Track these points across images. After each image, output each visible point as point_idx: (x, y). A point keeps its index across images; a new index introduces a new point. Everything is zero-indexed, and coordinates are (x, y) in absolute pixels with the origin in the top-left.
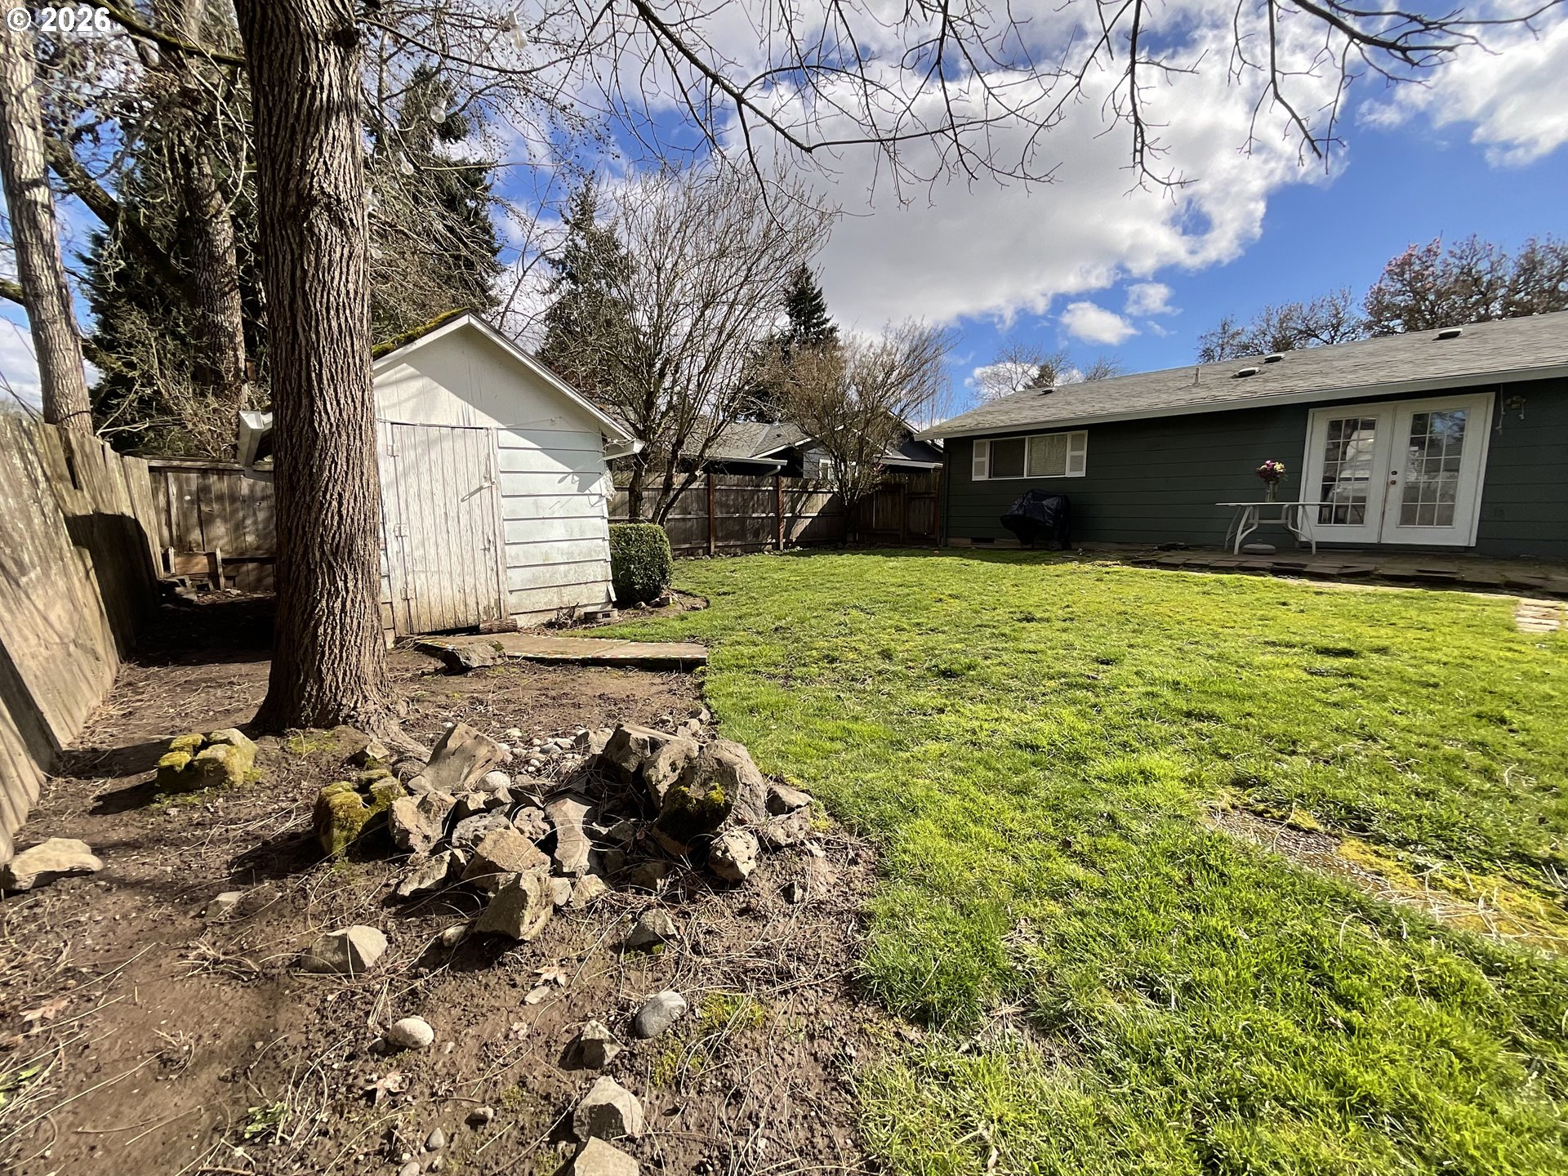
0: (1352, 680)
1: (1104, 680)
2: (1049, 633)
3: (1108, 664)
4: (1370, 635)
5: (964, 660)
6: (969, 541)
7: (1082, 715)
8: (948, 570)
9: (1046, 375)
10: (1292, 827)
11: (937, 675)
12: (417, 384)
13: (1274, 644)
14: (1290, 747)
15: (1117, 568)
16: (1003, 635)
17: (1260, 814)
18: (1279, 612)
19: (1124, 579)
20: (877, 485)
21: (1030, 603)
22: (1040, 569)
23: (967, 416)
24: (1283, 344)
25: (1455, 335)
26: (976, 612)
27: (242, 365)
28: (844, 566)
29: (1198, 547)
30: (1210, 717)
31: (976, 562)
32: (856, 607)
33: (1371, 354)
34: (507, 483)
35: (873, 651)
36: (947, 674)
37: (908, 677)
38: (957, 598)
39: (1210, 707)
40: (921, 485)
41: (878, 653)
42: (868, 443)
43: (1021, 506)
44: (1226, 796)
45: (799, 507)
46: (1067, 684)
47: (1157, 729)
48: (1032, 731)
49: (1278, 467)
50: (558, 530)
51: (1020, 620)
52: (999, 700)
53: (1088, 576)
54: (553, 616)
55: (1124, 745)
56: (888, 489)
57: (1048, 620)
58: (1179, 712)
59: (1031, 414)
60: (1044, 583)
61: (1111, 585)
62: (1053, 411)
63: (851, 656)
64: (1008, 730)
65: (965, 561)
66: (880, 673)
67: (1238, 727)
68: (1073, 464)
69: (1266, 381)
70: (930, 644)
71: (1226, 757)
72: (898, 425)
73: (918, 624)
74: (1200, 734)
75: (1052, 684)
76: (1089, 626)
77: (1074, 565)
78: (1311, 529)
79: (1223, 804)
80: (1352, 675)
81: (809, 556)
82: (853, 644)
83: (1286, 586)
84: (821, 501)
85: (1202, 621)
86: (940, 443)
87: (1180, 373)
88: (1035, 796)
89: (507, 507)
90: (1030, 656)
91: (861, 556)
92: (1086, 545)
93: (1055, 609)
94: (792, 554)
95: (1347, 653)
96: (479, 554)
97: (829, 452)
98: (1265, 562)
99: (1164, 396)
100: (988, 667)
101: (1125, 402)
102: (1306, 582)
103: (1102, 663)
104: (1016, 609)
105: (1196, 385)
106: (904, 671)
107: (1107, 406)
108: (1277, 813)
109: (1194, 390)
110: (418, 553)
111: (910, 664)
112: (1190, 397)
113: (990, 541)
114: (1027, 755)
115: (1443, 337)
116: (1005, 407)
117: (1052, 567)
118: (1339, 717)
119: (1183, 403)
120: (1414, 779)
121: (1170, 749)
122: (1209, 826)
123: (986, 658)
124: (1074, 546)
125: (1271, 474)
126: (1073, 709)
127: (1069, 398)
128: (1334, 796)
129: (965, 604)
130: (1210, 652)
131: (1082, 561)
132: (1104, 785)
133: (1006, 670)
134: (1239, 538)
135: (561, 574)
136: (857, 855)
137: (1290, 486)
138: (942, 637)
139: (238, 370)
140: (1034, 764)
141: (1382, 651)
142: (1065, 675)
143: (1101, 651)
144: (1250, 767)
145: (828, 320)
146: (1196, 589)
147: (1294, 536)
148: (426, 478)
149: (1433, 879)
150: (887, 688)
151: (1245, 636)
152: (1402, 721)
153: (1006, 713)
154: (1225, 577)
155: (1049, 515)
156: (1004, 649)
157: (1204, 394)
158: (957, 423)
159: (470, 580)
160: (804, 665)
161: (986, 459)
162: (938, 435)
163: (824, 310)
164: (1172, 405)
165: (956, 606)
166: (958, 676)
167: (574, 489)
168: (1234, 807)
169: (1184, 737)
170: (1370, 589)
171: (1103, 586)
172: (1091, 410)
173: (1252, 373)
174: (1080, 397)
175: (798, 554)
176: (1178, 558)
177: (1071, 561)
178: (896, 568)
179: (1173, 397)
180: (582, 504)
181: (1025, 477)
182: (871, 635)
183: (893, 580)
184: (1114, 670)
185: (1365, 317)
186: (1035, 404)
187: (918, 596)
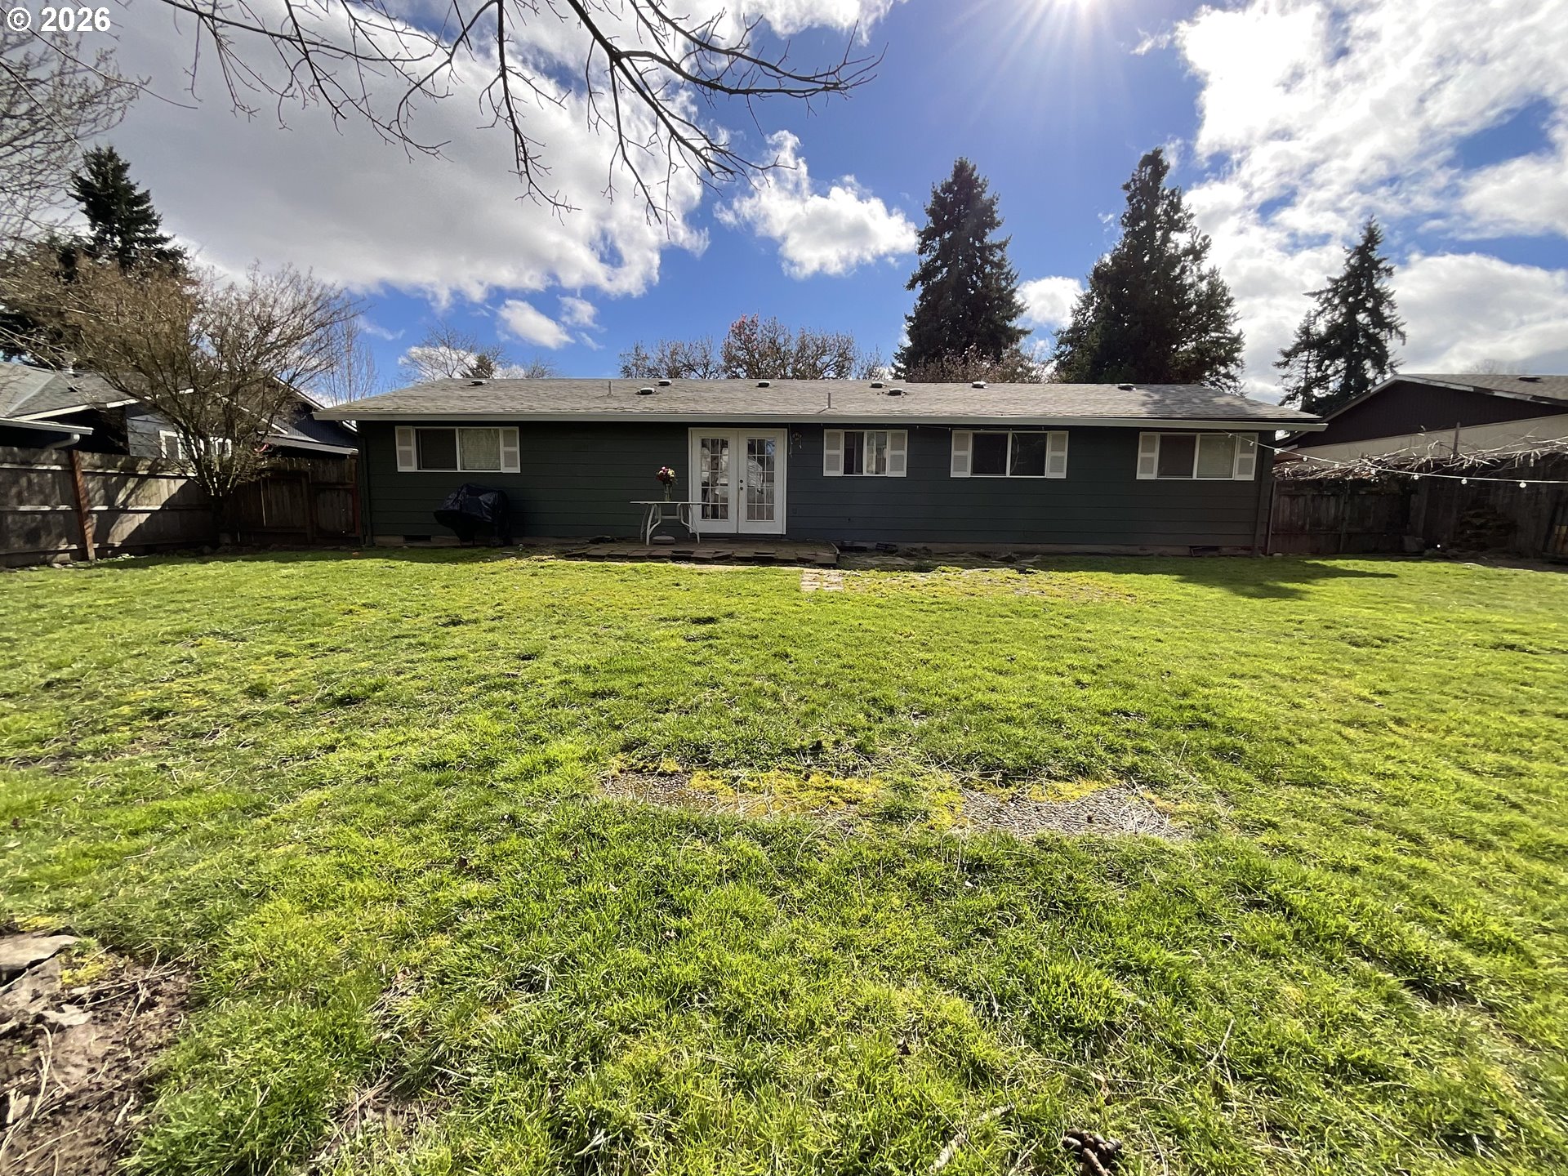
0: (711, 641)
1: (524, 675)
2: (473, 636)
3: (529, 658)
4: (726, 603)
5: (369, 680)
6: (401, 539)
7: (498, 717)
8: (366, 575)
9: (484, 367)
10: (661, 774)
11: (333, 705)
13: (665, 620)
14: (664, 705)
15: (551, 562)
16: (422, 644)
17: (639, 771)
18: (673, 593)
19: (557, 572)
20: (263, 471)
21: (457, 605)
22: (476, 567)
23: (384, 398)
24: (674, 373)
25: (766, 385)
26: (395, 621)
28: (205, 578)
29: (621, 540)
30: (612, 693)
31: (403, 564)
32: (215, 633)
33: (723, 391)
35: (235, 691)
36: (346, 701)
37: (289, 715)
38: (373, 607)
39: (610, 684)
40: (331, 473)
41: (244, 692)
42: (242, 414)
43: (456, 500)
44: (615, 763)
45: (121, 497)
46: (485, 687)
47: (565, 714)
48: (440, 747)
49: (671, 472)
51: (445, 625)
52: (407, 720)
53: (522, 571)
55: (535, 739)
56: (278, 476)
57: (476, 621)
58: (587, 694)
59: (460, 404)
60: (478, 582)
61: (544, 580)
62: (483, 404)
63: (196, 703)
64: (414, 752)
65: (391, 563)
66: (243, 718)
67: (630, 698)
68: (507, 460)
69: (659, 401)
70: (326, 668)
71: (618, 728)
72: (289, 396)
73: (312, 645)
74: (601, 712)
75: (472, 689)
76: (517, 622)
77: (512, 561)
78: (698, 524)
79: (615, 771)
80: (711, 637)
81: (145, 567)
82: (201, 686)
83: (680, 569)
84: (165, 489)
85: (616, 606)
86: (353, 426)
87: (598, 384)
88: (434, 820)
90: (449, 663)
91: (240, 562)
92: (528, 540)
93: (485, 608)
94: (111, 565)
95: (710, 620)
97: (172, 422)
98: (666, 551)
99: (584, 403)
100: (399, 684)
101: (552, 404)
102: (693, 565)
103: (524, 658)
104: (443, 613)
105: (609, 396)
106: (284, 708)
107: (535, 405)
108: (651, 766)
109: (608, 401)
111: (294, 697)
112: (605, 406)
113: (427, 538)
114: (434, 776)
115: (761, 385)
116: (431, 393)
117: (489, 565)
118: (699, 673)
119: (599, 410)
120: (736, 712)
121: (575, 731)
122: (599, 797)
123: (398, 674)
124: (516, 541)
125: (665, 479)
126: (489, 713)
127: (500, 393)
128: (689, 740)
129: (382, 614)
130: (619, 633)
131: (519, 557)
132: (510, 786)
133: (420, 683)
134: (649, 532)
136: (154, 993)
137: (680, 488)
138: (344, 657)
140: (438, 784)
141: (730, 615)
142: (484, 678)
143: (523, 647)
144: (633, 731)
145: (166, 240)
146: (617, 577)
147: (686, 529)
149: (742, 785)
150: (250, 737)
151: (646, 615)
152: (735, 667)
153: (414, 733)
154: (639, 565)
155: (487, 511)
156: (421, 660)
157: (616, 405)
158: (371, 404)
160: (104, 731)
161: (413, 449)
162: (350, 415)
163: (156, 223)
164: (592, 411)
165: (371, 616)
166: (360, 700)
168: (621, 771)
169: (587, 718)
170: (730, 568)
171: (536, 581)
172: (519, 407)
173: (649, 392)
174: (511, 393)
175: (123, 566)
176: (603, 550)
177: (509, 558)
178: (292, 576)
179: (592, 405)
181: (459, 470)
182: (234, 669)
183: (283, 593)
184: (534, 663)
185: (724, 364)
186: (464, 394)
187: (317, 610)
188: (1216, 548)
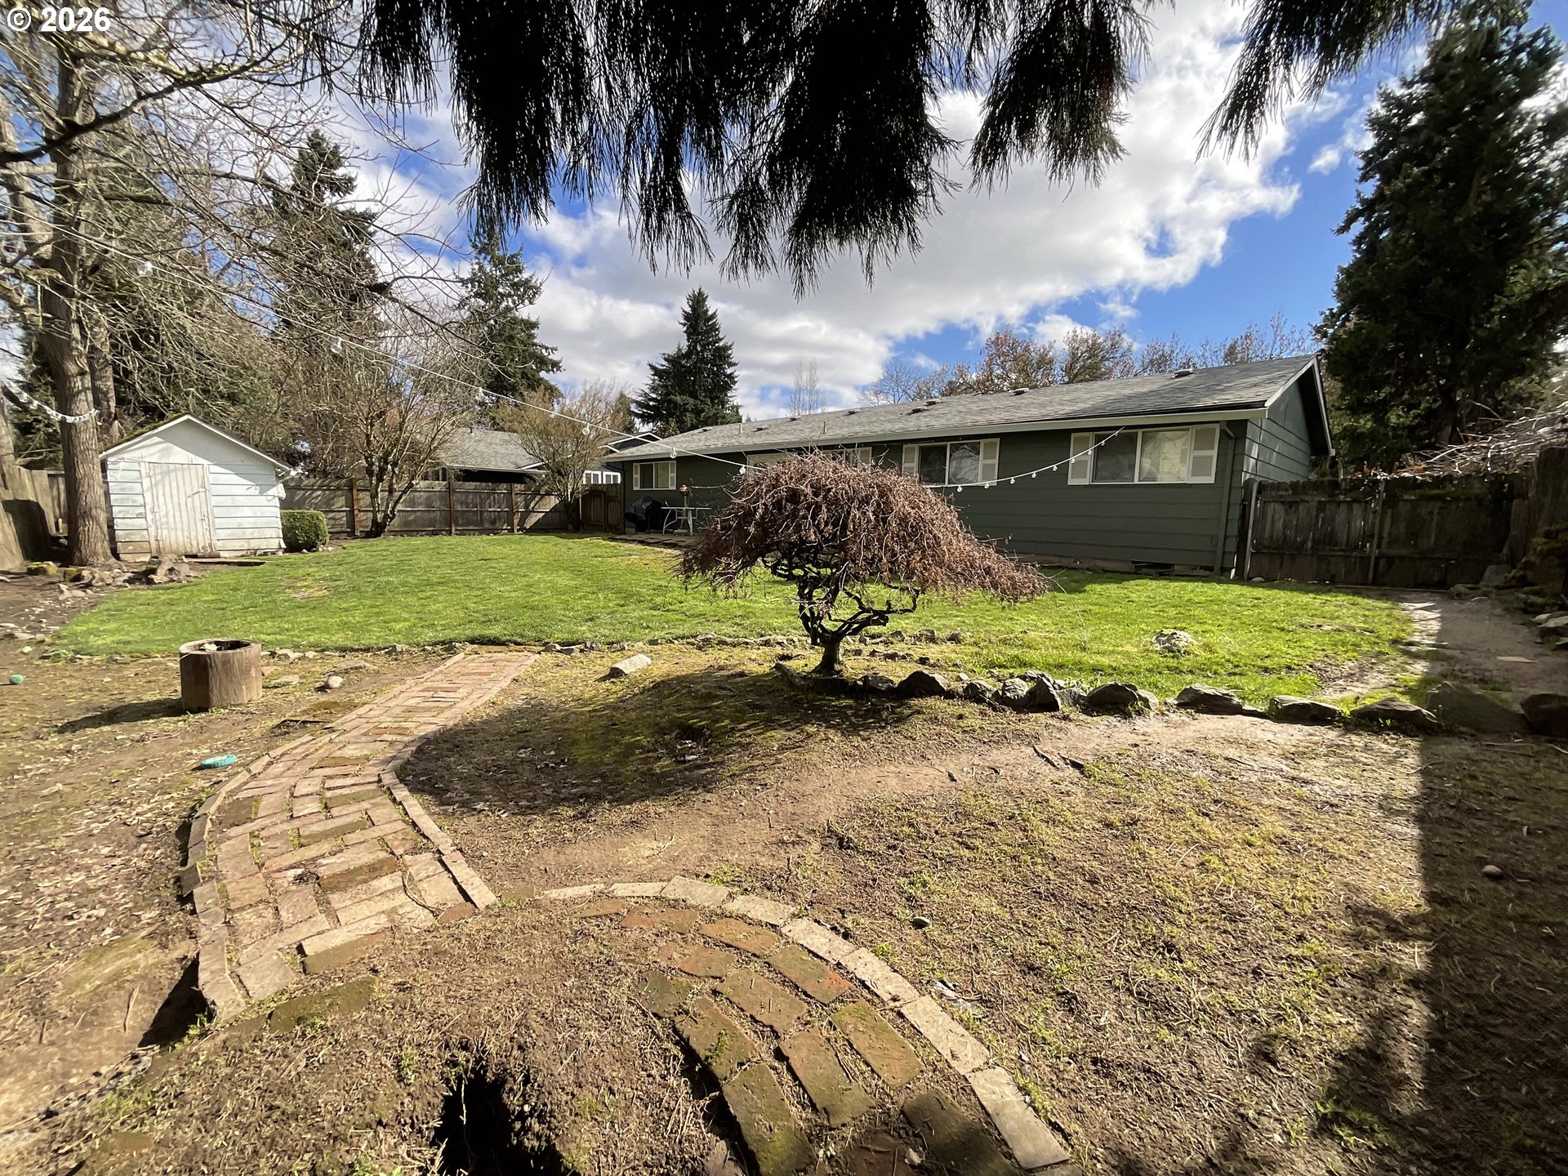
12: (164, 445)
20: (585, 491)
27: (113, 410)
34: (215, 490)
40: (613, 491)
45: (532, 505)
50: (247, 512)
54: (244, 553)
68: (671, 481)
84: (553, 502)
89: (214, 501)
94: (524, 536)
96: (199, 523)
110: (164, 520)
135: (248, 533)
139: (110, 413)
148: (167, 487)
159: (193, 534)
167: (257, 492)
175: (530, 536)
180: (262, 500)
181: (654, 489)
188: (1169, 566)
